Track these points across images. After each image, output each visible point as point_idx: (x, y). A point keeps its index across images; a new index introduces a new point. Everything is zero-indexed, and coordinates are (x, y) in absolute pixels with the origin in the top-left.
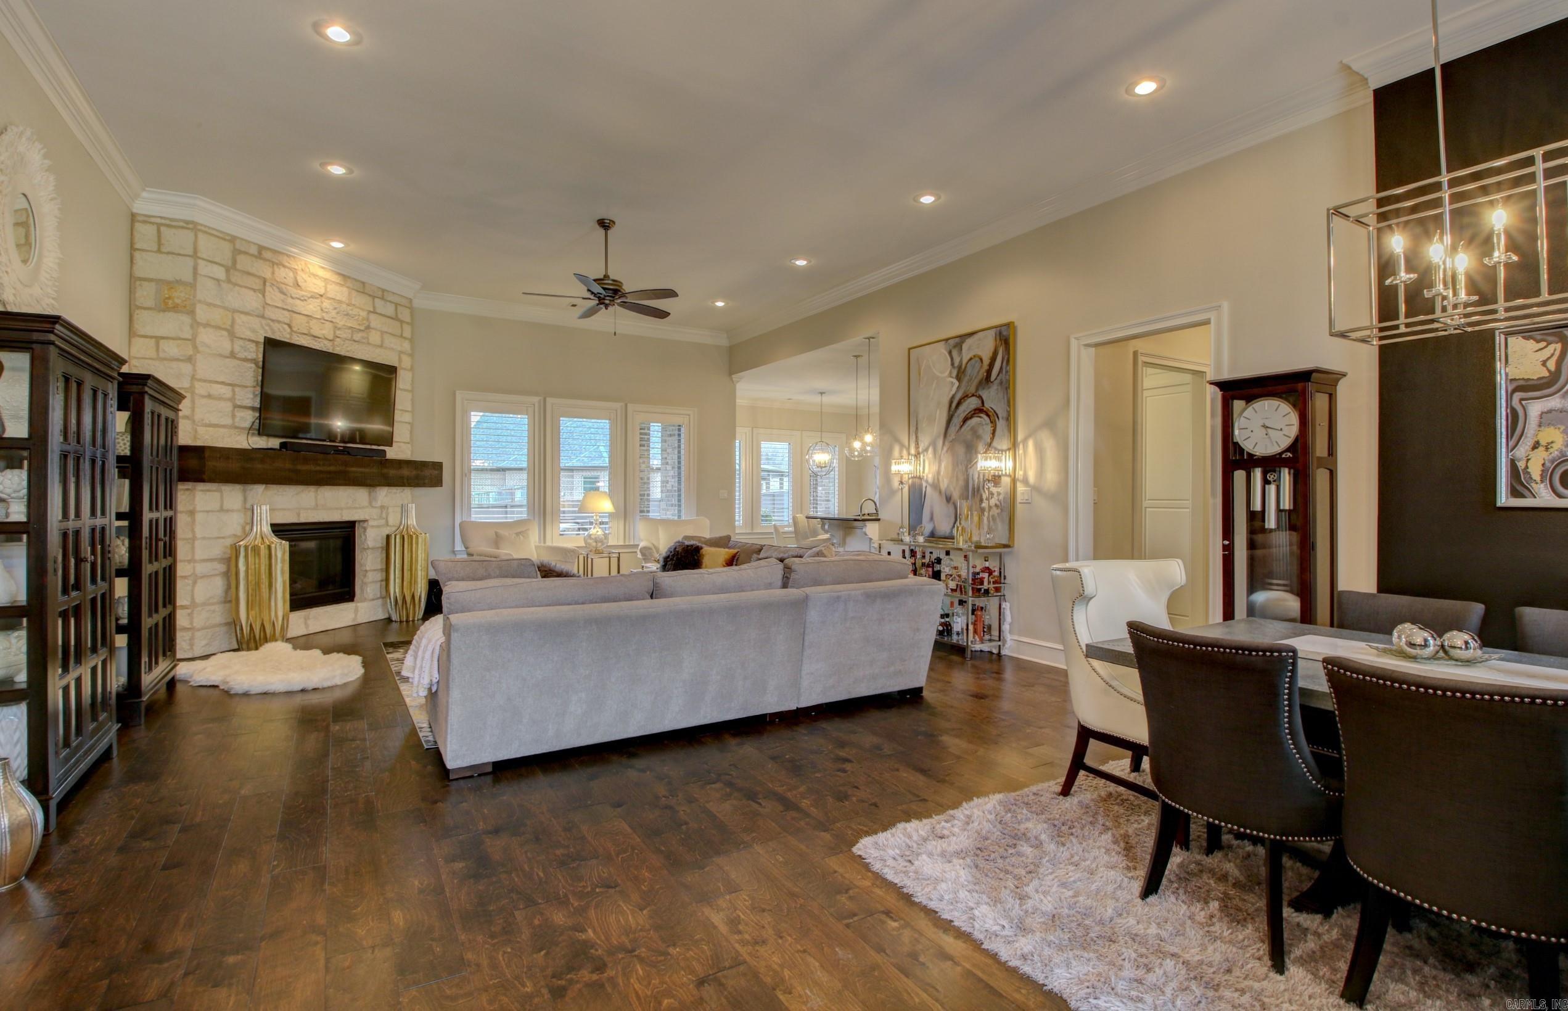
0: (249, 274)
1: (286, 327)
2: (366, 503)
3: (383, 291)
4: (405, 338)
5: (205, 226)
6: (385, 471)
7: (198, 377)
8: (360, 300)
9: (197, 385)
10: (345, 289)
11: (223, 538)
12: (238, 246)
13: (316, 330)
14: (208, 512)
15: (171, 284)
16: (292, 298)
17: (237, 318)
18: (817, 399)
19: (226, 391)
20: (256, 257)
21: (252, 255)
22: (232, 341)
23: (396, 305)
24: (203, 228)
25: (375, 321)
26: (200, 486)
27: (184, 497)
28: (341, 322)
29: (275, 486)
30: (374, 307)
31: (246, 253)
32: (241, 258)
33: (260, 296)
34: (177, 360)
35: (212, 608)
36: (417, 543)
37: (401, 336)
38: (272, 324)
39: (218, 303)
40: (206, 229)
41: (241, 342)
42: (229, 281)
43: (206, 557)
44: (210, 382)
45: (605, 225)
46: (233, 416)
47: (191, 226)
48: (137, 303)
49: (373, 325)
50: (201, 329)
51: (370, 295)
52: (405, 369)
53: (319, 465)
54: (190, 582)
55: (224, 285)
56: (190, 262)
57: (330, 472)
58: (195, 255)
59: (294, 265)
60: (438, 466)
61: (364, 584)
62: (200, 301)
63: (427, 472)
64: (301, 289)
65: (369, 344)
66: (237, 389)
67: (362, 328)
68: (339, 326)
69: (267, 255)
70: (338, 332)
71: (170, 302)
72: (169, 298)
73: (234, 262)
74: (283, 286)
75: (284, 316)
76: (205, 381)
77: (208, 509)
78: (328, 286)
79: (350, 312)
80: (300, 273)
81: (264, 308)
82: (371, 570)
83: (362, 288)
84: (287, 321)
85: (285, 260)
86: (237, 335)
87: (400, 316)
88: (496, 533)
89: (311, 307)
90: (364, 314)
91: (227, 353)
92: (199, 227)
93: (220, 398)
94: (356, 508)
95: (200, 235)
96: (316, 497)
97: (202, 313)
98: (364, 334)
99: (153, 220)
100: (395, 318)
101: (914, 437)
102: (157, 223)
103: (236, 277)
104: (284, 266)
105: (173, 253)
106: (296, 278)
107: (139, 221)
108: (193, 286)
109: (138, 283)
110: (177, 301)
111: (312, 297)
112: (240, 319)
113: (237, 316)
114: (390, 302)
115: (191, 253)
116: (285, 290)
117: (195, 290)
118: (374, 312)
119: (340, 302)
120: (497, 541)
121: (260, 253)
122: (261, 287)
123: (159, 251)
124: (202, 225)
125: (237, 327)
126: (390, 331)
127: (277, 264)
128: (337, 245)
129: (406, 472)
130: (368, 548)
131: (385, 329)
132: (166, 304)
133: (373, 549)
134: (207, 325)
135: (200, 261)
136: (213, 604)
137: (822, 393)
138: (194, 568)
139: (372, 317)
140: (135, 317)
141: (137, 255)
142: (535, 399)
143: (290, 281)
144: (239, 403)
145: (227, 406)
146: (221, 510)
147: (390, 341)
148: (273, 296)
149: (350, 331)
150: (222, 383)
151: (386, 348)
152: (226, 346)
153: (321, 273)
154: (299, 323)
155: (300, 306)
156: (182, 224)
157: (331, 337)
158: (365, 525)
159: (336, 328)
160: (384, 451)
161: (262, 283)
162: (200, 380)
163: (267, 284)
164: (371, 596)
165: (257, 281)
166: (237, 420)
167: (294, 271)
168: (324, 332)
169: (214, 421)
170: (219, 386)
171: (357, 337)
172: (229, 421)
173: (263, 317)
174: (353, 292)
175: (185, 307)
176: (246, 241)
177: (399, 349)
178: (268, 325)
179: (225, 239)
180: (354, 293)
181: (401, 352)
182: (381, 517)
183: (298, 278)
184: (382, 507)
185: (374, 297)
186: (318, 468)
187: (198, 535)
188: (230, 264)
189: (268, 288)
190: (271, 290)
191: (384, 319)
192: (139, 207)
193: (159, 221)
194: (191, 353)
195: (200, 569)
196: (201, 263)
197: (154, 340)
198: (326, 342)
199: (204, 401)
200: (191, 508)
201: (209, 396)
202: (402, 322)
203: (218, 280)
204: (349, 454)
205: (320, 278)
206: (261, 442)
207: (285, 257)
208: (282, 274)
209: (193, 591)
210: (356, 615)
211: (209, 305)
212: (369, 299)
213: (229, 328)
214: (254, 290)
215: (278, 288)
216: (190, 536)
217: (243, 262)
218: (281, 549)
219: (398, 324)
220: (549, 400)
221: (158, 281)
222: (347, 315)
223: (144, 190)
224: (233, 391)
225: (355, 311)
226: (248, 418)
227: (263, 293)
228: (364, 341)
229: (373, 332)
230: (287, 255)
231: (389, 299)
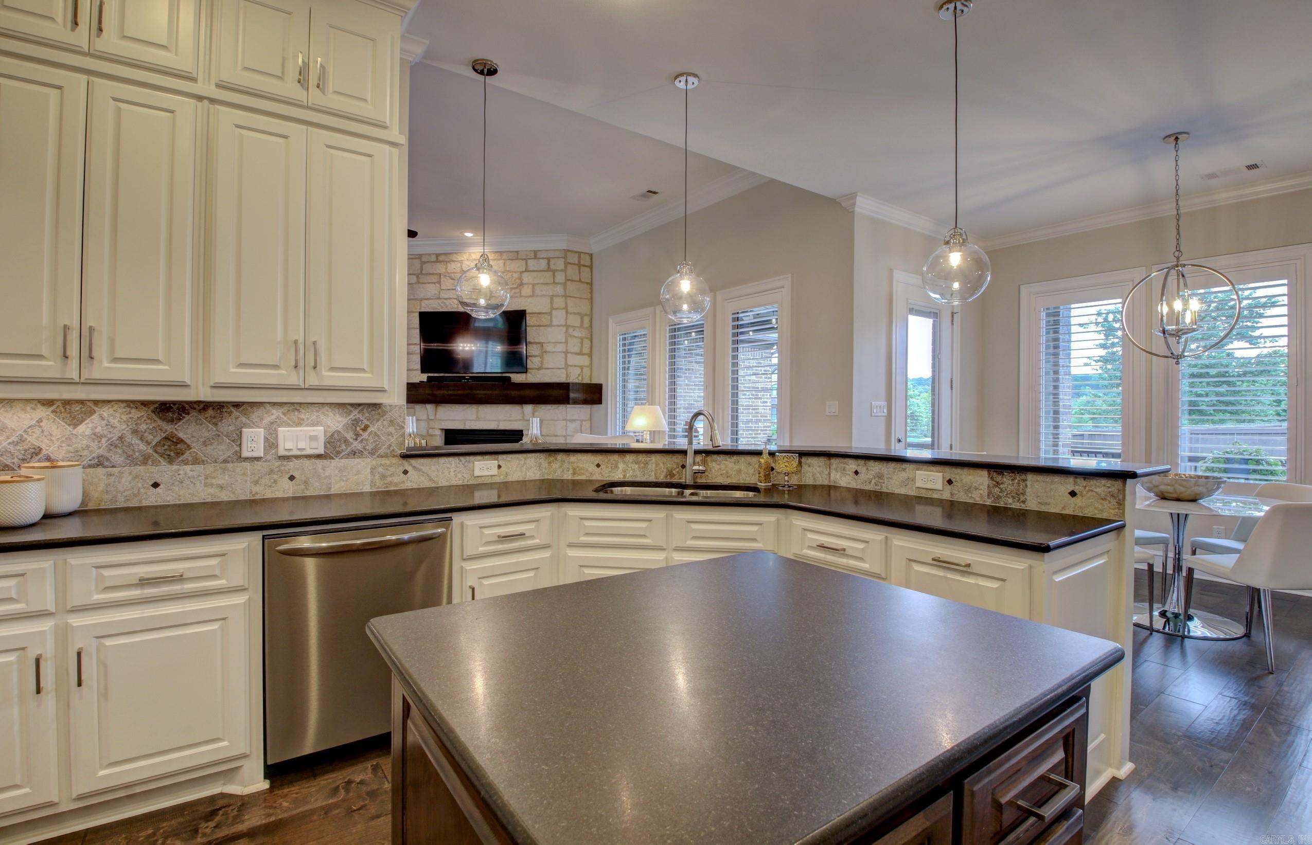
0: (430, 274)
3: (536, 252)
4: (558, 284)
12: (424, 259)
21: (432, 262)
23: (549, 259)
25: (527, 278)
32: (425, 266)
33: (438, 285)
37: (554, 283)
38: (445, 301)
42: (418, 282)
49: (524, 282)
51: (523, 260)
52: (558, 309)
55: (415, 286)
59: (460, 258)
65: (521, 296)
67: (515, 286)
69: (443, 258)
73: (421, 270)
74: (452, 275)
75: (453, 294)
79: (506, 277)
80: (466, 262)
81: (439, 292)
83: (516, 256)
84: (457, 296)
85: (453, 257)
87: (552, 267)
90: (516, 275)
98: (518, 290)
100: (549, 269)
103: (423, 279)
104: (454, 261)
106: (462, 266)
112: (425, 303)
113: (422, 302)
114: (543, 258)
116: (454, 277)
118: (526, 271)
121: (437, 259)
122: (439, 280)
126: (542, 281)
127: (449, 262)
128: (470, 235)
129: (527, 392)
131: (537, 281)
139: (525, 275)
147: (539, 290)
148: (446, 283)
160: (509, 378)
161: (439, 277)
163: (441, 276)
165: (435, 277)
167: (461, 262)
171: (511, 293)
173: (439, 298)
177: (551, 294)
178: (443, 303)
179: (416, 258)
180: (508, 262)
181: (553, 296)
185: (526, 260)
188: (419, 271)
190: (445, 280)
191: (535, 274)
202: (554, 271)
203: (411, 284)
207: (455, 255)
208: (453, 267)
212: (522, 262)
213: (418, 311)
214: (434, 283)
217: (428, 268)
219: (552, 274)
225: (510, 275)
227: (439, 283)
228: (516, 295)
229: (526, 286)
230: (455, 253)
231: (541, 257)
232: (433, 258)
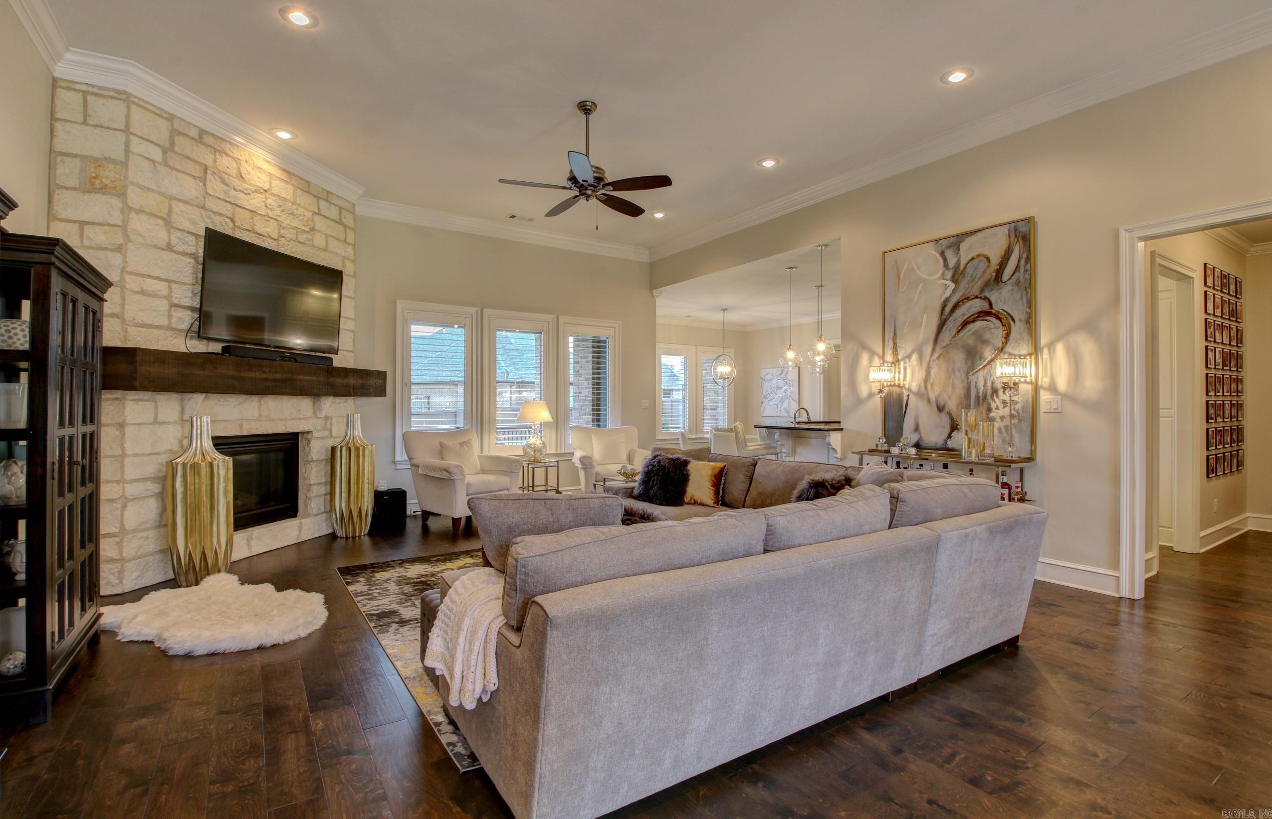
0: (189, 158)
1: (228, 221)
2: (310, 413)
3: (328, 192)
4: (349, 244)
5: (140, 99)
6: (332, 379)
7: (128, 269)
8: (304, 199)
9: (128, 278)
10: (290, 187)
11: (158, 454)
12: (176, 126)
13: (261, 227)
14: (140, 424)
15: (99, 162)
16: (235, 189)
17: (174, 206)
18: (719, 316)
19: (161, 287)
20: (196, 140)
21: (193, 138)
22: (169, 232)
23: (341, 208)
24: (136, 100)
25: (320, 223)
26: (131, 395)
27: (111, 407)
28: (286, 221)
29: (215, 395)
30: (319, 209)
31: (185, 135)
32: (179, 140)
33: (201, 184)
34: (106, 249)
35: (145, 534)
36: (364, 455)
37: (345, 241)
38: (213, 216)
39: (155, 188)
40: (141, 103)
41: (179, 234)
42: (166, 164)
43: (138, 477)
44: (144, 276)
45: (586, 108)
46: (170, 317)
47: (122, 97)
48: (58, 182)
49: (318, 227)
50: (133, 215)
51: (315, 196)
52: (348, 275)
53: (265, 372)
54: (119, 506)
55: (160, 168)
56: (121, 137)
57: (275, 380)
58: (127, 130)
59: (237, 155)
60: (382, 375)
61: (308, 499)
62: (132, 183)
63: (372, 381)
64: (245, 182)
65: (313, 246)
66: (174, 286)
67: (307, 229)
68: (284, 225)
69: (209, 140)
70: (283, 231)
71: (97, 182)
72: (96, 177)
73: (172, 144)
74: (226, 176)
75: (227, 209)
76: (137, 275)
77: (139, 421)
78: (273, 181)
79: (295, 211)
80: (244, 164)
81: (205, 198)
82: (315, 484)
83: (306, 187)
84: (229, 214)
85: (227, 148)
86: (175, 225)
87: (344, 220)
88: (441, 444)
89: (255, 202)
90: (308, 215)
91: (163, 244)
92: (132, 99)
93: (154, 295)
94: (300, 419)
95: (134, 108)
96: (260, 408)
97: (134, 197)
98: (309, 236)
99: (78, 87)
100: (340, 222)
101: (891, 344)
102: (83, 91)
103: (174, 160)
104: (227, 155)
105: (102, 127)
106: (239, 169)
107: (61, 87)
108: (125, 164)
109: (59, 158)
110: (105, 181)
111: (256, 191)
112: (177, 207)
113: (174, 203)
114: (334, 204)
115: (123, 127)
116: (227, 181)
117: (127, 169)
118: (319, 214)
119: (285, 200)
120: (442, 451)
121: (201, 137)
122: (202, 175)
123: (85, 122)
124: (136, 97)
125: (174, 216)
126: (334, 234)
127: (219, 151)
128: (284, 135)
129: (352, 381)
130: (313, 461)
131: (329, 232)
132: (93, 184)
133: (317, 461)
134: (140, 211)
135: (132, 137)
136: (146, 530)
137: (724, 310)
138: (124, 490)
139: (317, 218)
140: (56, 198)
141: (58, 126)
142: (473, 310)
143: (233, 172)
144: (176, 302)
145: (164, 305)
146: (156, 422)
147: (334, 245)
148: (214, 186)
149: (295, 231)
150: (158, 278)
151: (330, 252)
152: (162, 236)
153: (266, 167)
154: (242, 217)
155: (243, 200)
156: (112, 93)
157: (275, 236)
158: (309, 436)
159: (280, 226)
160: (331, 359)
161: (203, 171)
162: (131, 273)
163: (208, 172)
164: (315, 512)
165: (198, 167)
166: (174, 320)
167: (238, 161)
168: (268, 230)
169: (148, 321)
170: (154, 281)
171: (303, 238)
172: (164, 322)
173: (203, 207)
174: (298, 190)
175: (114, 188)
176: (185, 121)
177: (343, 254)
178: (209, 217)
179: (162, 117)
180: (299, 192)
181: (345, 258)
182: (325, 429)
183: (242, 169)
184: (326, 418)
185: (318, 198)
186: (264, 376)
187: (129, 451)
188: (167, 145)
189: (209, 177)
190: (213, 179)
191: (329, 222)
192: (61, 71)
193: (84, 88)
194: (121, 241)
195: (131, 490)
196: (134, 140)
197: (77, 225)
198: (270, 241)
199: (137, 297)
200: (120, 420)
201: (142, 292)
202: (345, 227)
203: (153, 162)
204: (296, 360)
205: (265, 172)
206: (201, 346)
207: (228, 145)
208: (224, 162)
209: (122, 515)
210: (300, 531)
211: (143, 188)
212: (315, 200)
213: (166, 217)
214: (194, 177)
215: (220, 178)
216: (118, 452)
217: (182, 145)
218: (224, 466)
219: (341, 228)
220: (487, 312)
221: (83, 157)
222: (292, 214)
223: (68, 50)
224: (170, 288)
225: (300, 211)
226: (186, 319)
227: (204, 181)
228: (309, 243)
229: (318, 235)
230: (230, 143)
231: (333, 202)
232: (194, 133)
